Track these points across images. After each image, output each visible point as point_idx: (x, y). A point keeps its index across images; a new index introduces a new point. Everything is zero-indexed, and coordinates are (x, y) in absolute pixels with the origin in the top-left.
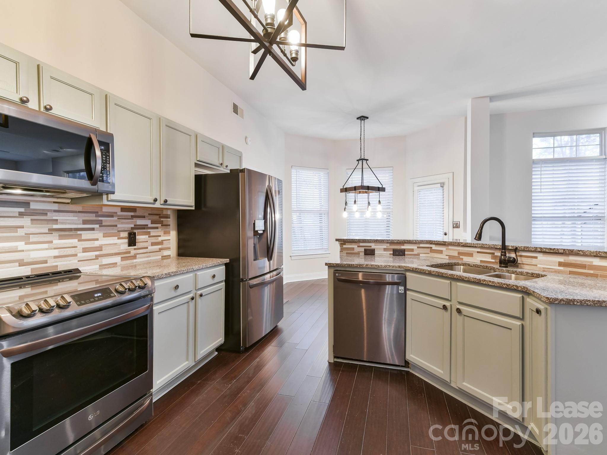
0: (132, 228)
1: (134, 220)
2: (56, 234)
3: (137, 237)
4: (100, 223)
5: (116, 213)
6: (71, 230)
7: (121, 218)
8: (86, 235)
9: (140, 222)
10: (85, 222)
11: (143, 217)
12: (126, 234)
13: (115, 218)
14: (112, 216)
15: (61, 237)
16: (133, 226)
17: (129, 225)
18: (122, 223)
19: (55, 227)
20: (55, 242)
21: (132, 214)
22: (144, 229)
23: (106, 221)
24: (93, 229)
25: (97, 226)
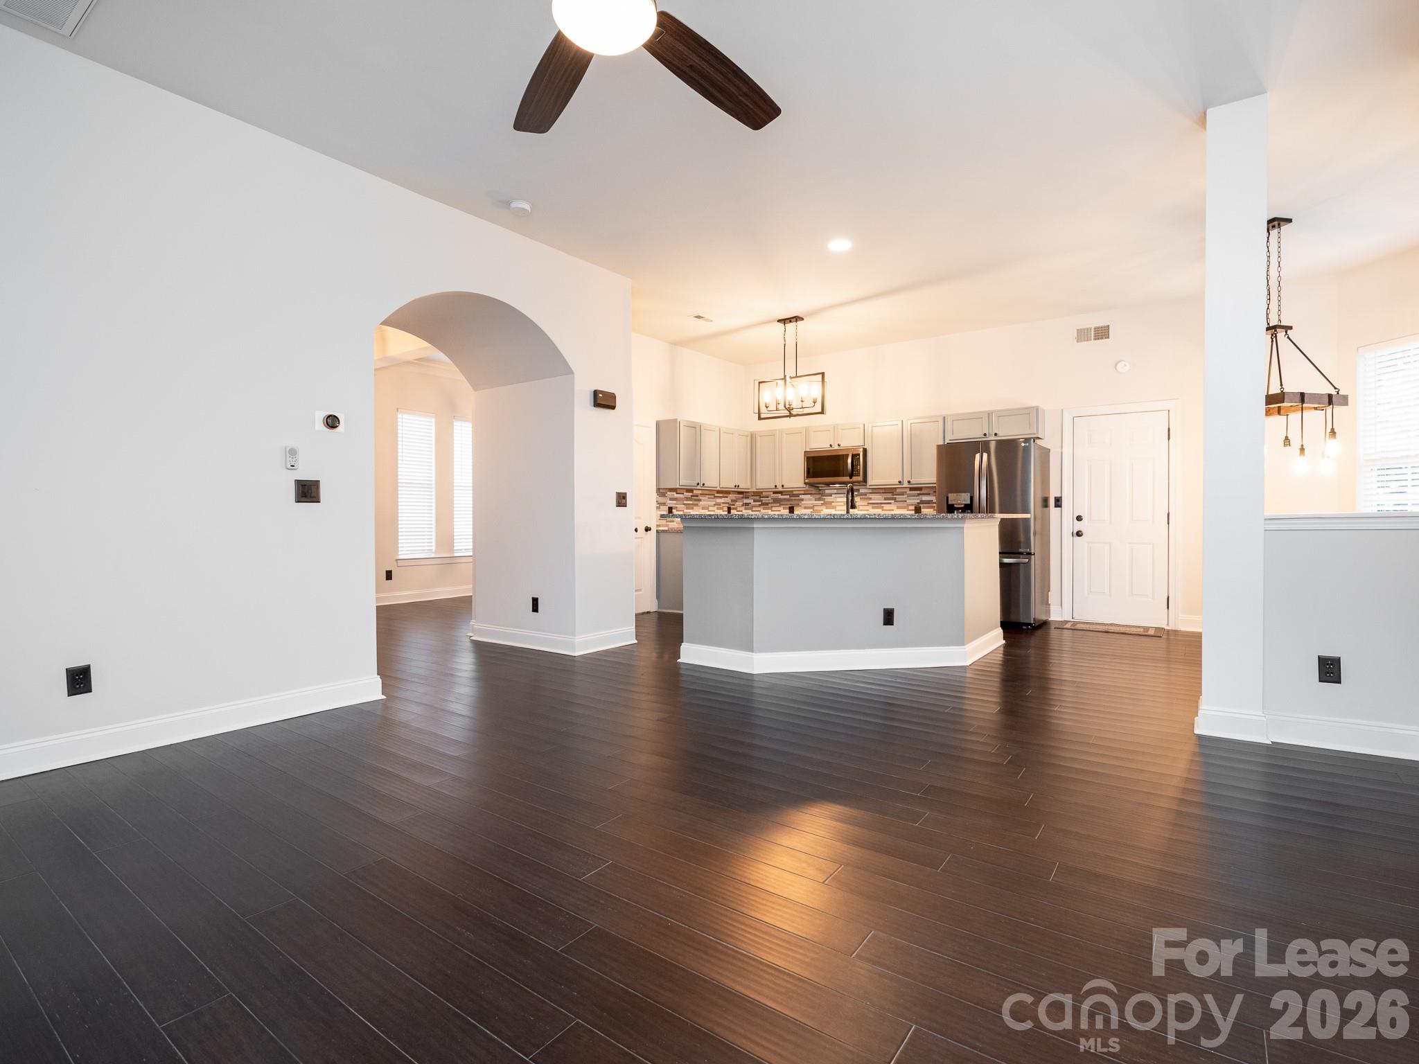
0: (918, 503)
1: (920, 497)
2: (871, 506)
3: (922, 510)
4: (895, 499)
5: (906, 492)
6: (877, 503)
7: (909, 496)
8: (886, 507)
9: (925, 498)
10: (885, 499)
11: (929, 494)
12: (913, 508)
13: (905, 496)
14: (903, 495)
15: (873, 508)
16: (919, 501)
17: (916, 501)
18: (910, 499)
19: (870, 502)
20: (870, 510)
21: (919, 492)
22: (929, 503)
23: (899, 498)
24: (890, 503)
25: (893, 501)
